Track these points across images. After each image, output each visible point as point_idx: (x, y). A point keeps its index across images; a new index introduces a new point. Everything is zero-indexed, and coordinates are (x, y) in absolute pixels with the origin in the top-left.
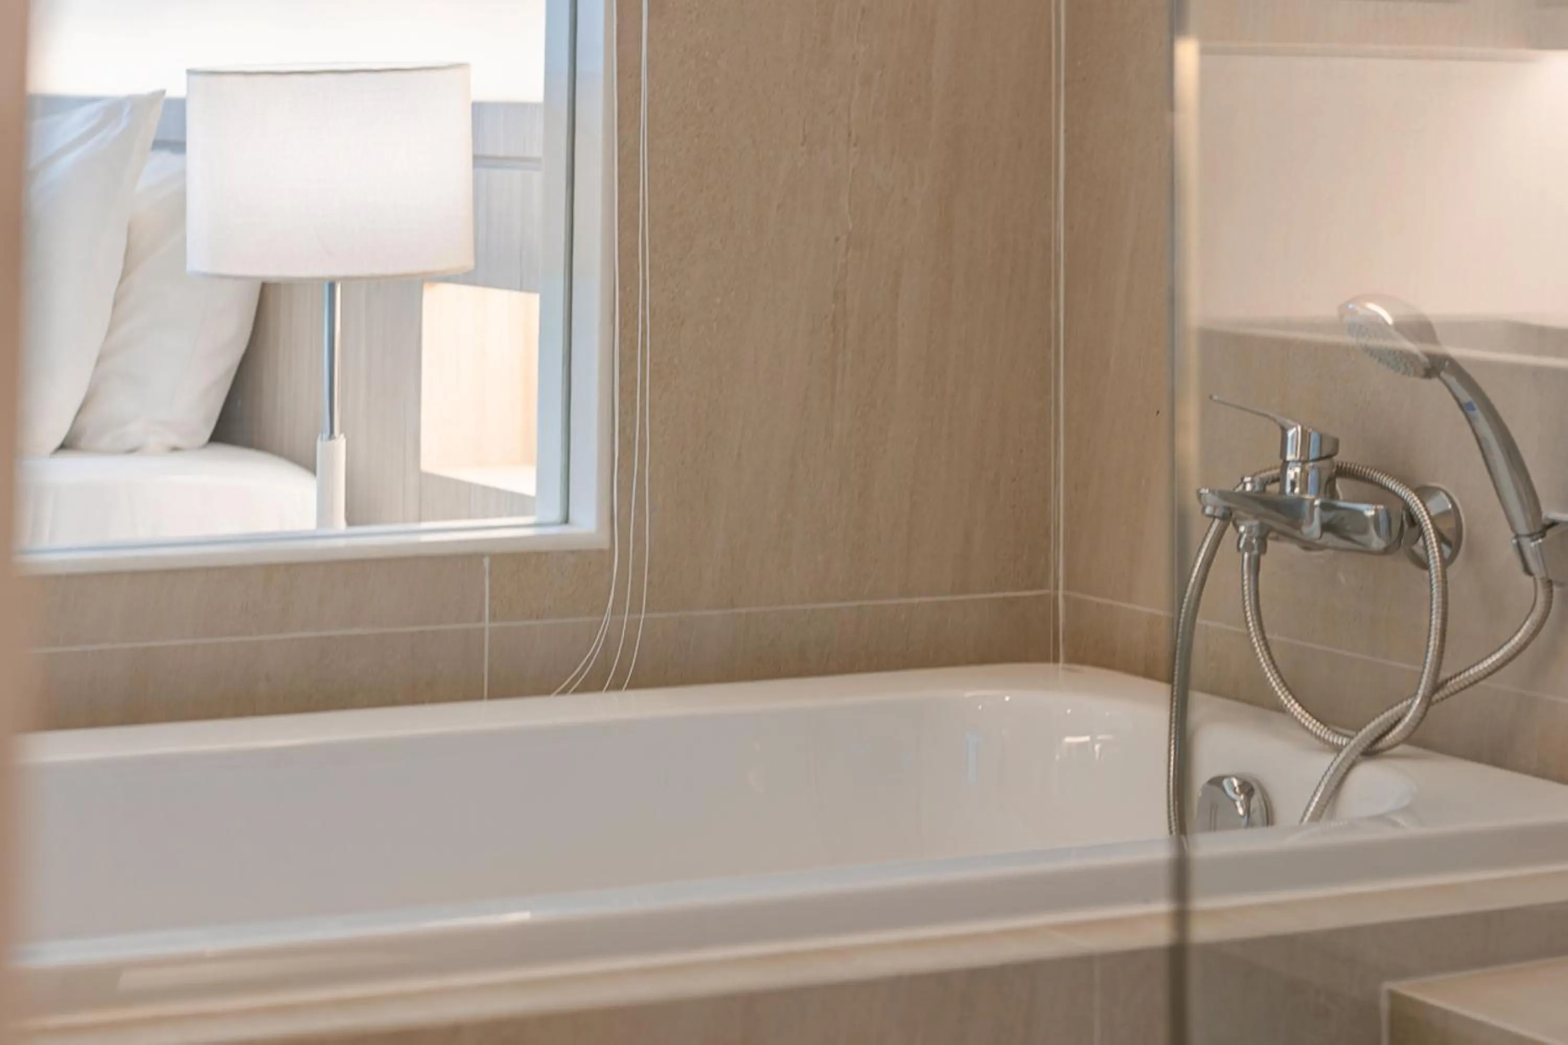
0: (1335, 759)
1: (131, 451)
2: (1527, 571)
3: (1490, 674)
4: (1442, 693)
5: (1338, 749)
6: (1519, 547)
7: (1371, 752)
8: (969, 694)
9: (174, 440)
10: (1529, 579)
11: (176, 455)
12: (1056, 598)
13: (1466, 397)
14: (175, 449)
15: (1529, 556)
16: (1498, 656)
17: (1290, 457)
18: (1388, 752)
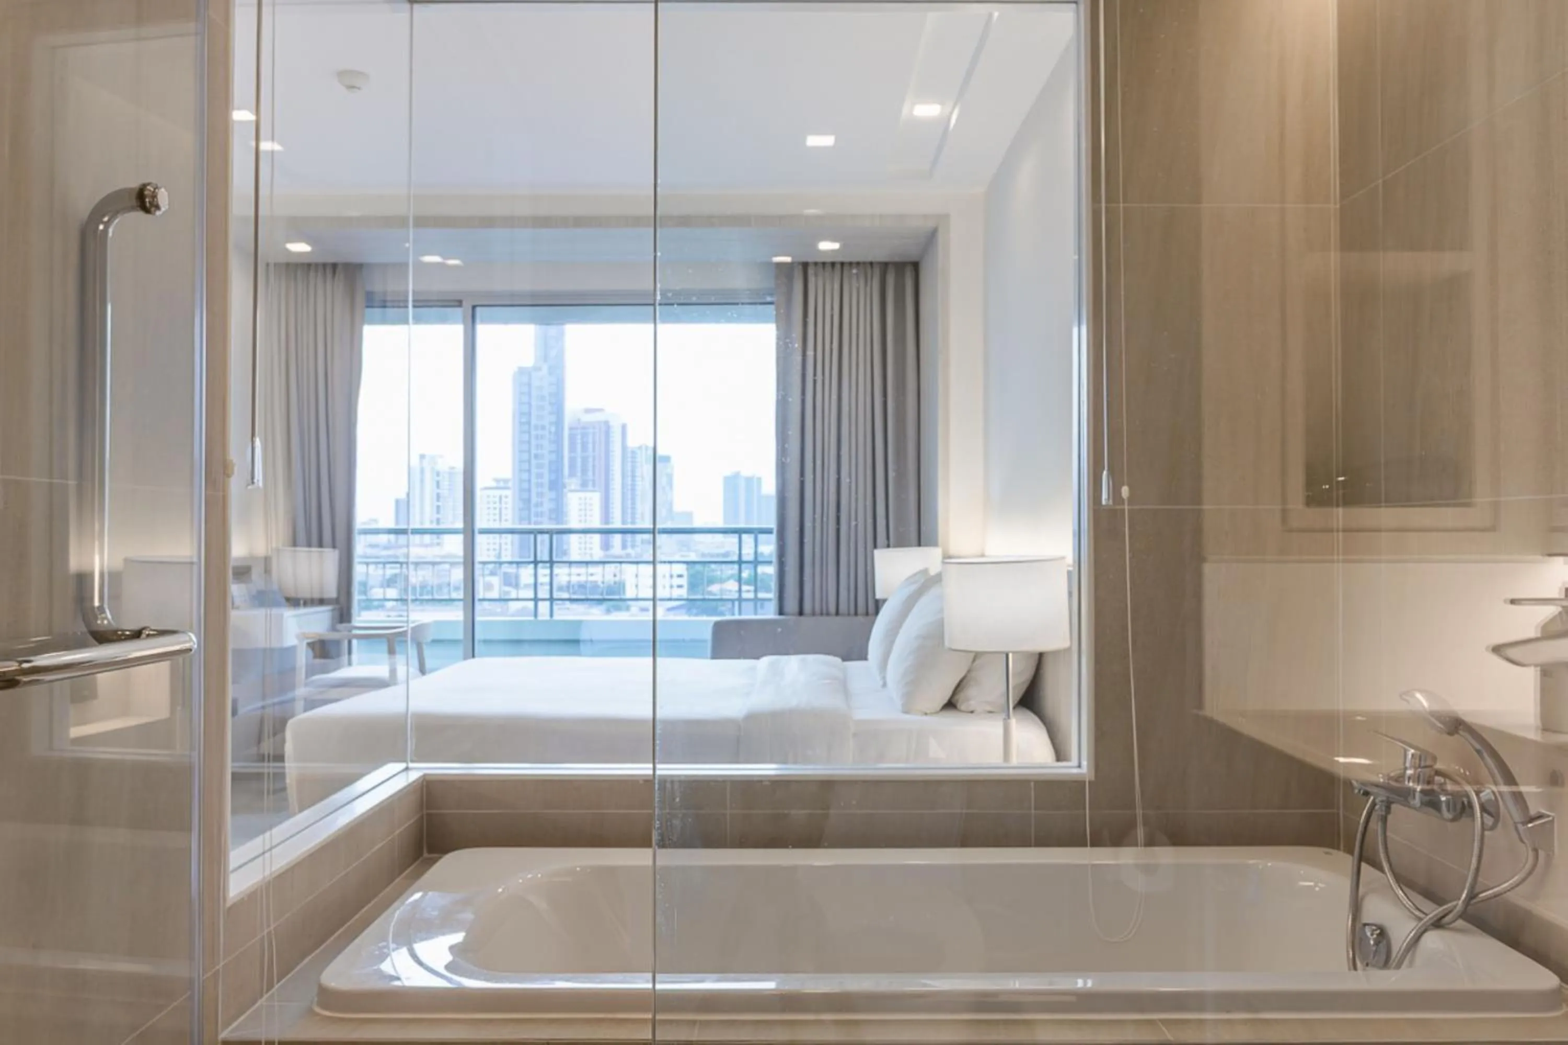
0: (1417, 925)
1: (972, 712)
2: (1522, 841)
3: (1512, 888)
4: (1475, 901)
5: (1420, 919)
6: (1517, 829)
7: (1438, 924)
8: (1251, 862)
9: (989, 708)
10: (1523, 845)
11: (991, 715)
12: (1338, 814)
13: (1478, 747)
14: (990, 712)
15: (1521, 832)
16: (1516, 878)
17: (1408, 765)
18: (1447, 926)
